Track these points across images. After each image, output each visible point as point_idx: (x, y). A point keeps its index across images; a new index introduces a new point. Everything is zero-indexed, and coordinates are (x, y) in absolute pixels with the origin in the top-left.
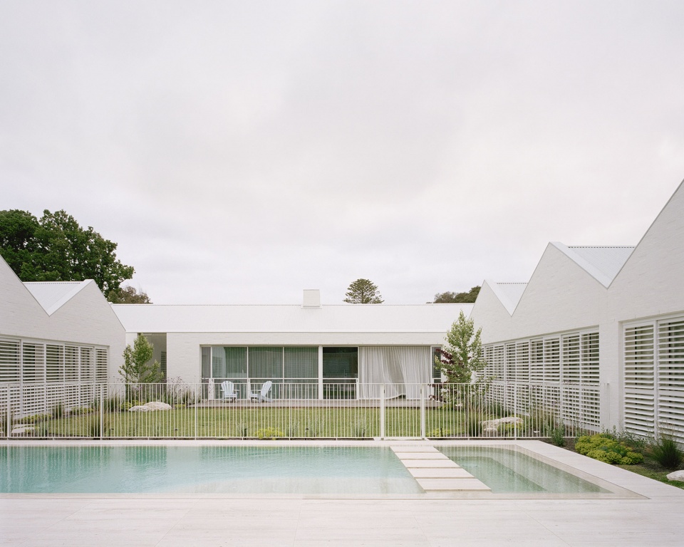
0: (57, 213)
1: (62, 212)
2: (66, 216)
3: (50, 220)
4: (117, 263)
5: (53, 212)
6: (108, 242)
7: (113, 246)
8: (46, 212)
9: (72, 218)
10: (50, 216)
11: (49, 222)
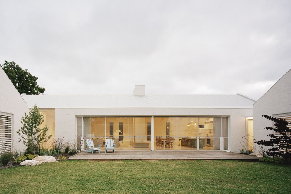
0: (11, 63)
1: (13, 62)
2: (15, 64)
3: (8, 65)
4: (37, 86)
5: (9, 62)
6: (34, 77)
7: (36, 79)
8: (6, 61)
9: (18, 66)
10: (8, 63)
11: (7, 66)
